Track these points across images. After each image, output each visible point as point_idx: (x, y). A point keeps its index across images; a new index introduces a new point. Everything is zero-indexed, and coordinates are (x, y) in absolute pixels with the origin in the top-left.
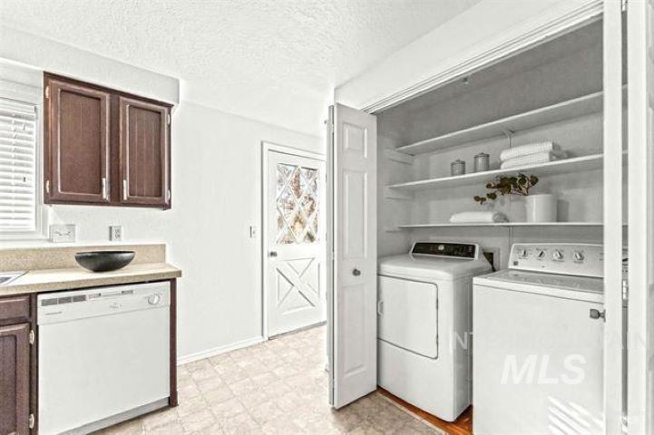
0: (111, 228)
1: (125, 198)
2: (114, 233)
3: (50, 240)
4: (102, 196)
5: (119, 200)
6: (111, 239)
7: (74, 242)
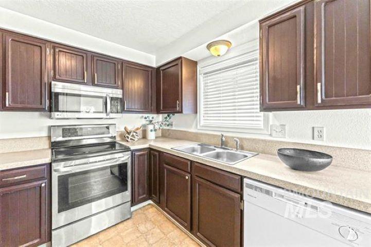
0: (313, 128)
1: (319, 101)
2: (316, 134)
3: (271, 135)
4: (297, 102)
5: (313, 104)
6: (313, 139)
7: (285, 138)
